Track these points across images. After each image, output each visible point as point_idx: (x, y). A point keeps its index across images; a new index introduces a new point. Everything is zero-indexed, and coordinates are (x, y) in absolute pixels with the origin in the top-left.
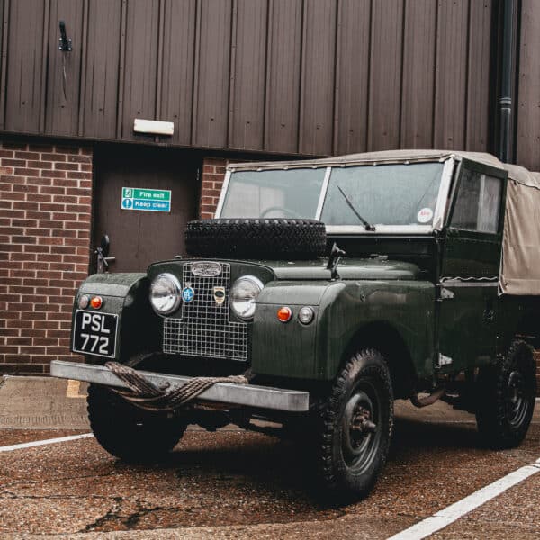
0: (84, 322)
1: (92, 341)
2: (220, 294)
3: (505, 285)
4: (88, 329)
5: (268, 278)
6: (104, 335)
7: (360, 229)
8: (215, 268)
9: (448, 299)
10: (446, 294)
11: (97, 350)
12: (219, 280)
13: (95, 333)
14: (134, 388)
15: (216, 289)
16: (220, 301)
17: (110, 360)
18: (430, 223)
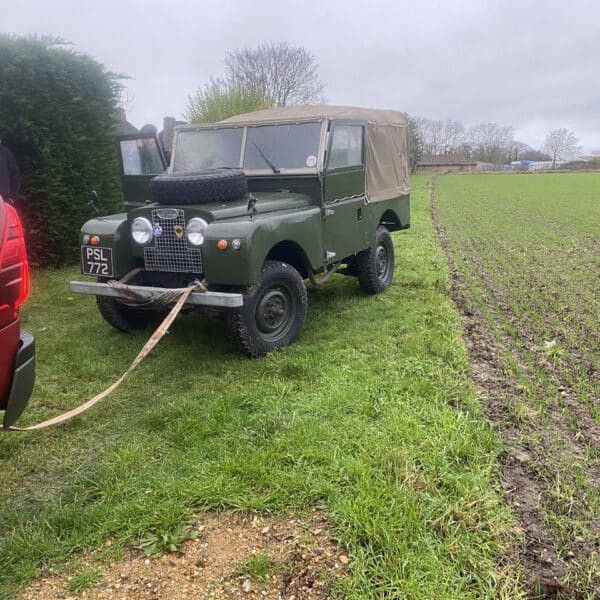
0: (88, 254)
1: (96, 267)
2: (179, 231)
3: (369, 197)
4: (92, 259)
5: (209, 219)
6: (104, 262)
7: (269, 172)
8: (174, 213)
9: (331, 215)
10: (329, 212)
11: (100, 272)
12: (177, 221)
13: (98, 261)
14: (130, 298)
15: (176, 227)
16: (179, 235)
17: (110, 279)
18: (315, 166)
